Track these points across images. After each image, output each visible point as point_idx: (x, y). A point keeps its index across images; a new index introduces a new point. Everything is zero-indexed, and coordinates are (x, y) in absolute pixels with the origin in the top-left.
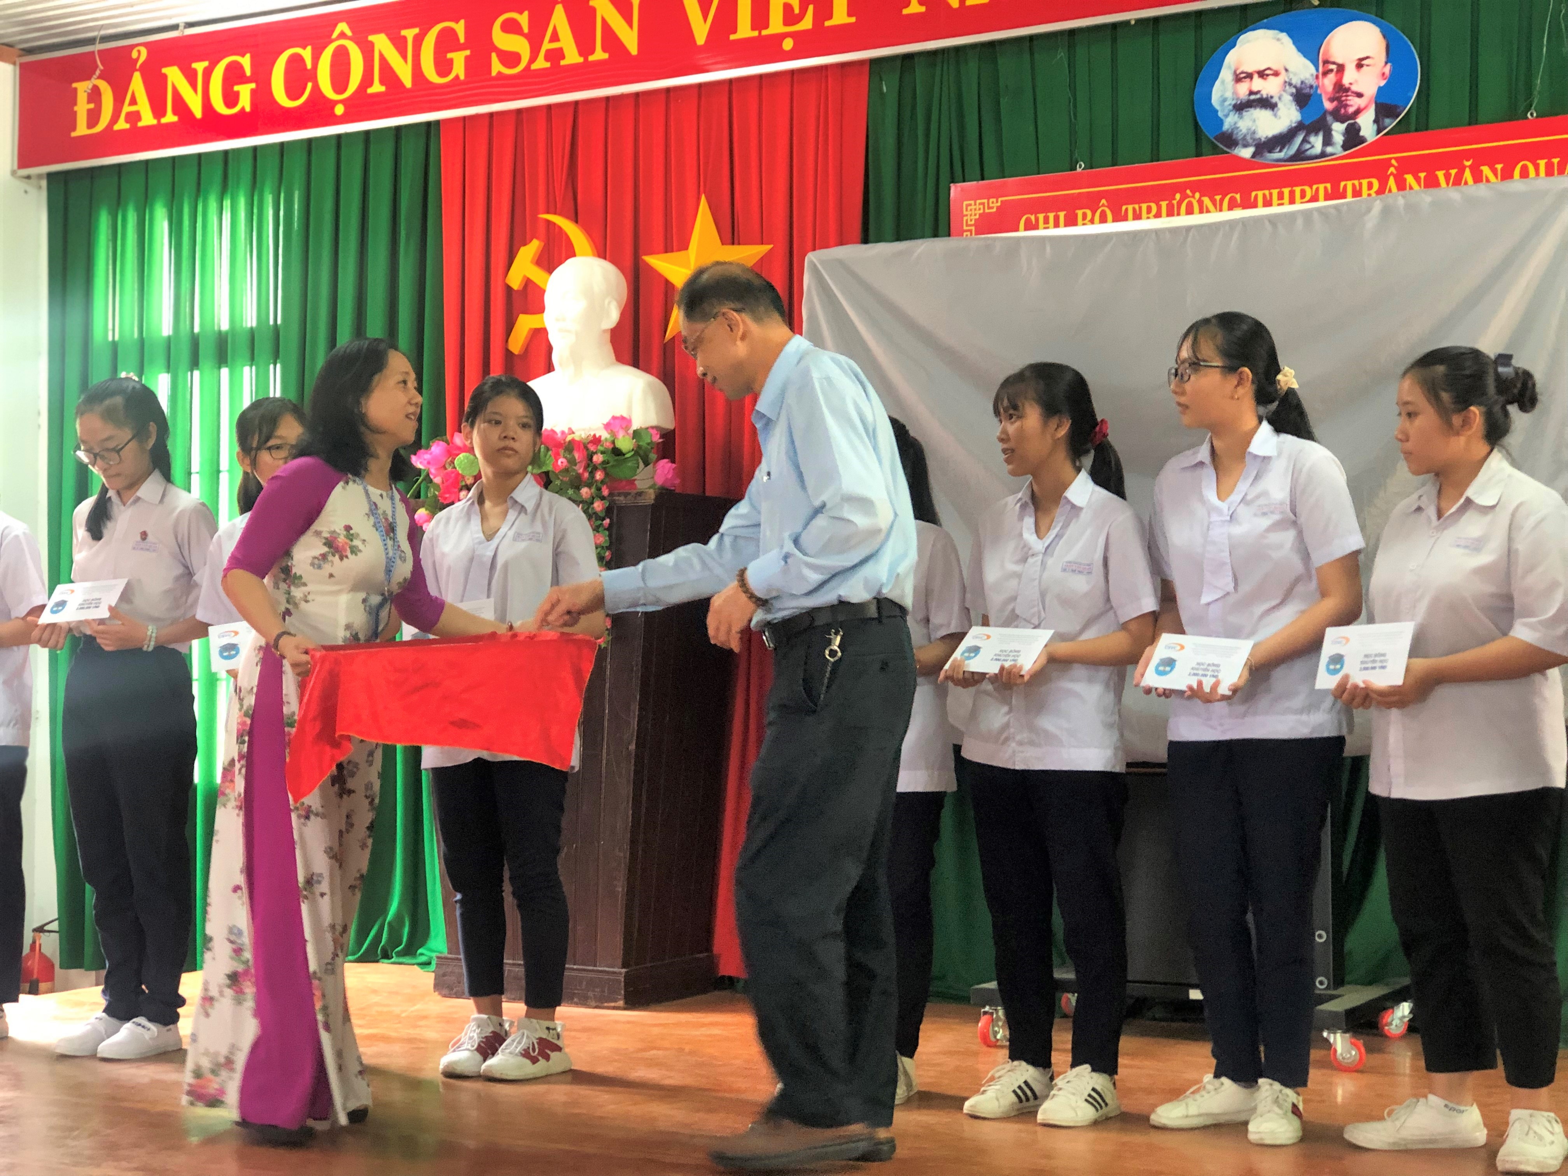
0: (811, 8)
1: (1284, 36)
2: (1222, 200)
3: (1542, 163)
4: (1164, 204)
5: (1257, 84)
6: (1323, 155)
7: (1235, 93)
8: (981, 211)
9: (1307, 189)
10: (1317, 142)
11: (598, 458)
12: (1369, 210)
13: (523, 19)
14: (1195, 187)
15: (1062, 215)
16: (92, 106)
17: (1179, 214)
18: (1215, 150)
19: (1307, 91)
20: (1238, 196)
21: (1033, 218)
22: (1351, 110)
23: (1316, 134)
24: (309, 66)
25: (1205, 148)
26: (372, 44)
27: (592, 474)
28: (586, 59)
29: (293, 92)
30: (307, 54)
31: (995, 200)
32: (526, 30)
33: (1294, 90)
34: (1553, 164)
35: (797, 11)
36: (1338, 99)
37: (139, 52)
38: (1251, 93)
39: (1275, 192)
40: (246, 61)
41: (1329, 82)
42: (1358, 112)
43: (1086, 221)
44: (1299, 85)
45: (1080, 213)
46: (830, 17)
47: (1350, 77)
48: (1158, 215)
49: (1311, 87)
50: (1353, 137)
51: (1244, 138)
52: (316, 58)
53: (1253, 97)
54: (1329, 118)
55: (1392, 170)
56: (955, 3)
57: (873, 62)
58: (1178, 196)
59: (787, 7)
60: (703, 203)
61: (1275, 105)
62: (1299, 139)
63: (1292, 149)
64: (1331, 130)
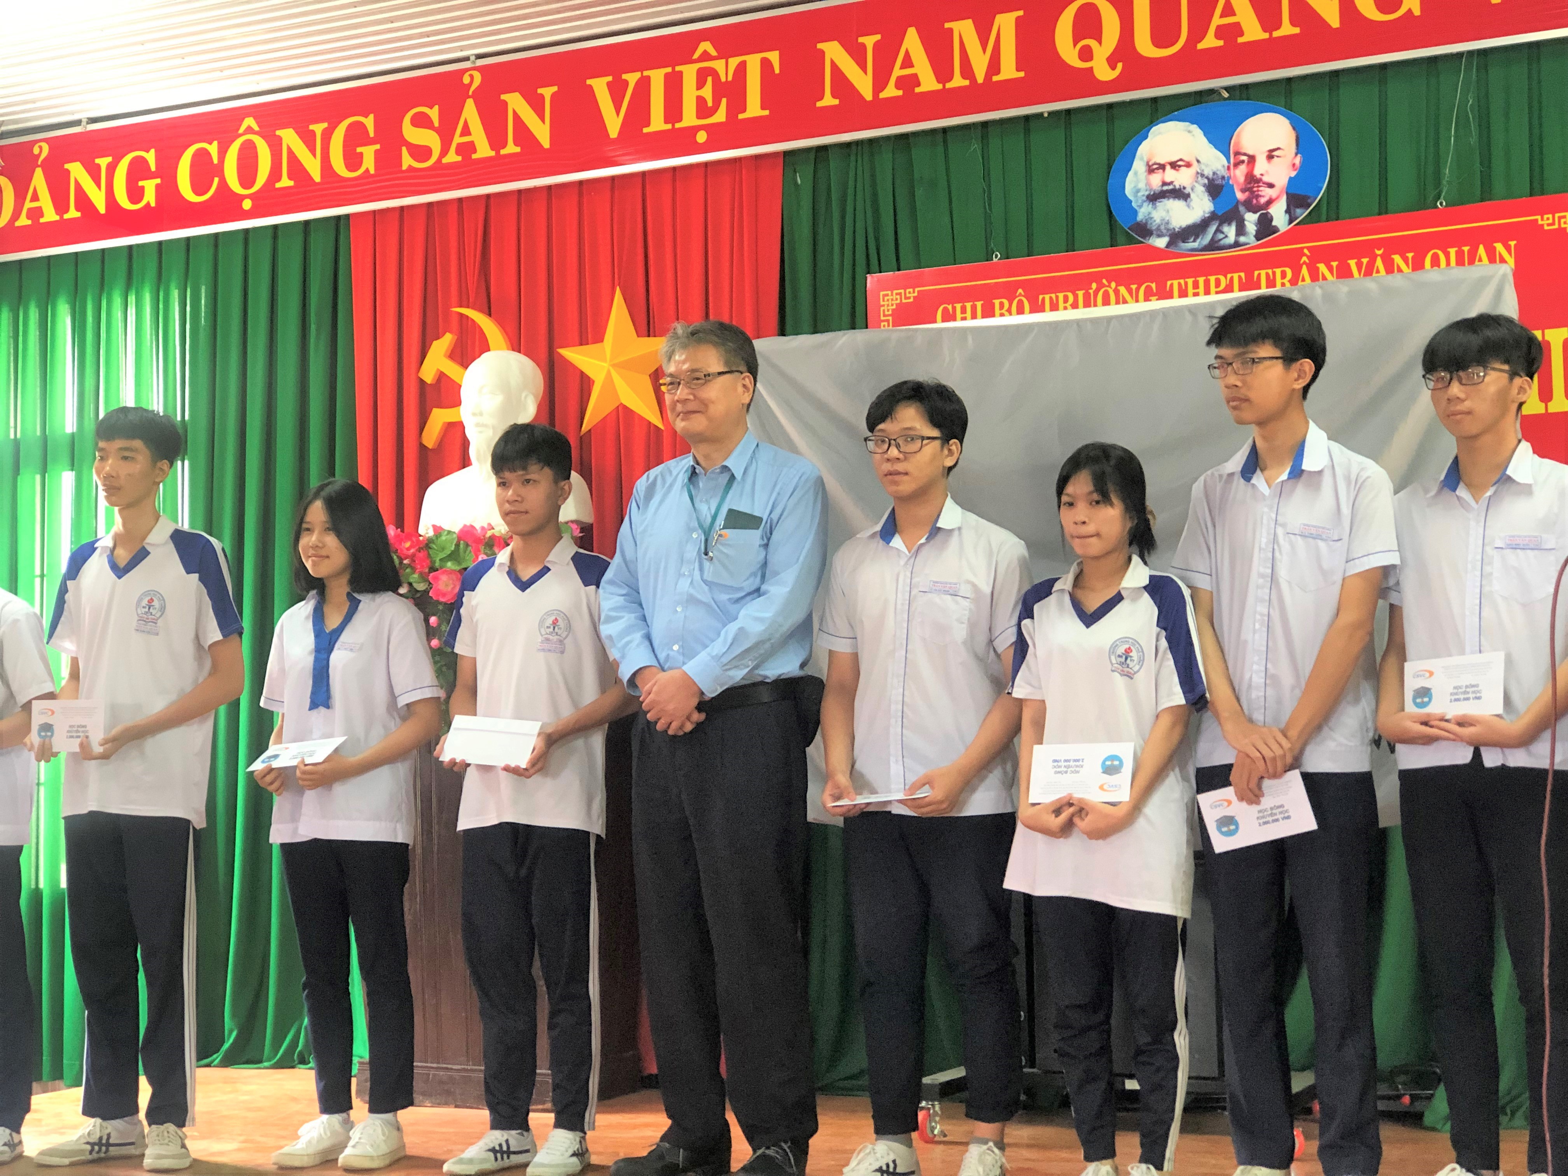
0: (724, 101)
1: (1195, 128)
2: (1138, 290)
3: (1453, 251)
4: (1080, 294)
5: (1170, 175)
6: (1237, 244)
7: (1148, 184)
8: (898, 301)
9: (1222, 278)
10: (1230, 231)
13: (434, 113)
14: (1112, 276)
15: (979, 304)
17: (1095, 305)
18: (1131, 240)
19: (1219, 182)
20: (1153, 286)
21: (950, 307)
22: (1263, 200)
23: (1230, 224)
24: (215, 161)
25: (1121, 238)
26: (280, 139)
29: (199, 187)
30: (213, 149)
31: (911, 290)
32: (436, 124)
33: (1206, 181)
34: (1463, 251)
35: (710, 104)
36: (1250, 190)
37: (41, 147)
38: (1164, 184)
39: (1190, 281)
40: (151, 157)
41: (1240, 173)
42: (1270, 202)
43: (1003, 311)
44: (1211, 176)
45: (997, 302)
46: (744, 110)
47: (1261, 168)
48: (1075, 306)
49: (1223, 178)
50: (1266, 227)
51: (1158, 229)
52: (222, 153)
53: (1165, 188)
54: (1242, 209)
55: (1304, 259)
56: (868, 96)
57: (787, 154)
58: (1094, 286)
59: (701, 100)
60: (619, 295)
61: (1188, 196)
62: (1212, 229)
63: (1206, 239)
64: (1243, 220)
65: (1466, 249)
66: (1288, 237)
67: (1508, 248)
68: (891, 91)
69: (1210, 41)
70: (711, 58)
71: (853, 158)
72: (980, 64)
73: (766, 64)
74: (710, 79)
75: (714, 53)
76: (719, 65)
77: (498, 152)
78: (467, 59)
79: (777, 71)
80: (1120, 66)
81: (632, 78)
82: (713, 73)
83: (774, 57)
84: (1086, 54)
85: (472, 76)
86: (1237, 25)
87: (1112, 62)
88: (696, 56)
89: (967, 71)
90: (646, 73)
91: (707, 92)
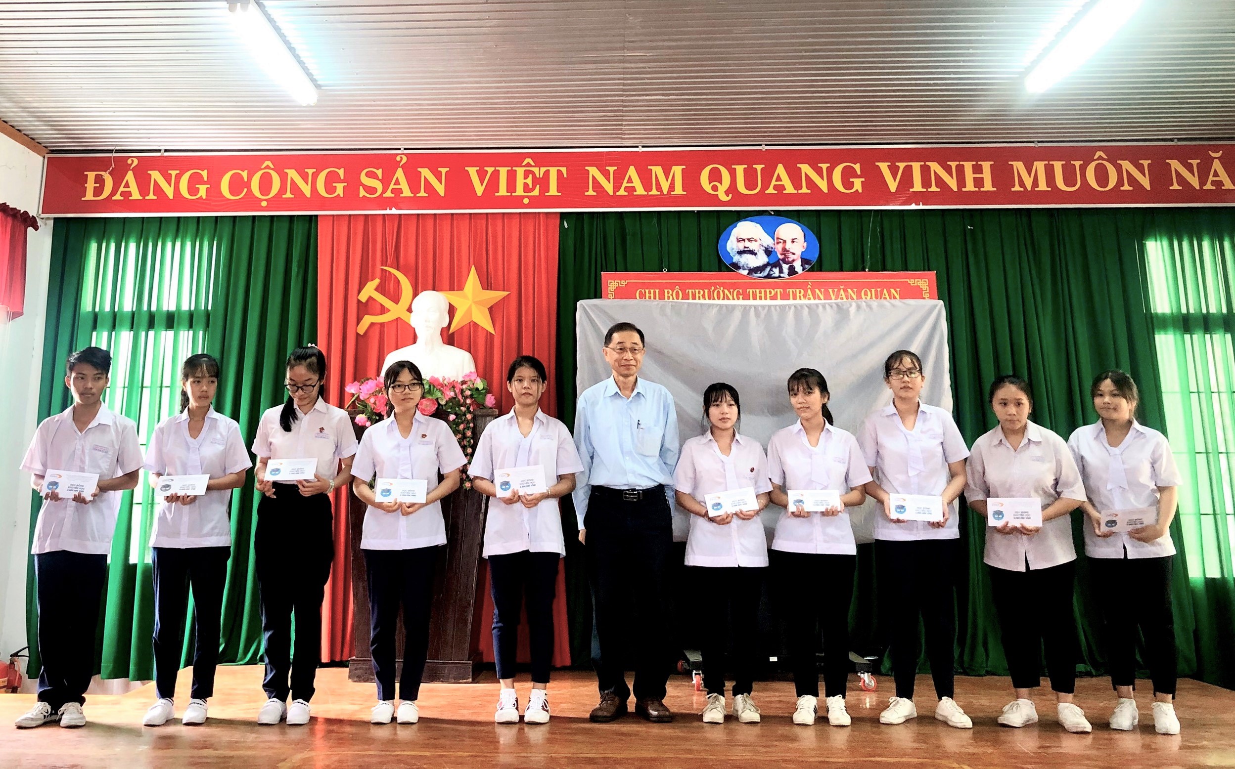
0: (538, 186)
1: (758, 225)
2: (734, 293)
3: (873, 290)
4: (706, 291)
5: (747, 244)
6: (779, 277)
7: (737, 246)
8: (617, 287)
9: (772, 290)
10: (776, 272)
11: (468, 393)
12: (851, 305)
13: (379, 172)
14: (721, 284)
15: (657, 291)
16: (98, 185)
17: (713, 298)
19: (770, 250)
20: (741, 291)
21: (643, 291)
22: (790, 260)
23: (776, 267)
24: (246, 180)
25: (723, 268)
26: (287, 174)
27: (465, 401)
29: (232, 192)
30: (245, 174)
31: (623, 281)
32: (380, 177)
33: (764, 248)
34: (878, 291)
35: (531, 186)
36: (784, 254)
37: (133, 161)
38: (745, 247)
39: (758, 291)
40: (205, 174)
41: (780, 247)
42: (793, 261)
43: (669, 295)
44: (766, 247)
45: (666, 291)
46: (548, 191)
47: (789, 246)
48: (704, 297)
49: (772, 248)
50: (792, 271)
51: (743, 266)
52: (250, 177)
53: (745, 249)
54: (781, 262)
55: (809, 286)
56: (611, 193)
57: (562, 213)
58: (713, 288)
59: (526, 185)
60: (473, 269)
61: (756, 254)
62: (768, 269)
63: (765, 273)
64: (782, 267)
65: (879, 289)
67: (896, 292)
68: (622, 192)
69: (771, 191)
70: (532, 166)
71: (595, 220)
72: (665, 187)
73: (559, 173)
74: (531, 176)
75: (533, 164)
76: (536, 170)
77: (415, 195)
78: (400, 149)
79: (565, 176)
80: (730, 196)
81: (490, 170)
82: (533, 173)
83: (564, 170)
84: (715, 188)
85: (401, 158)
86: (783, 186)
87: (727, 193)
88: (524, 164)
89: (659, 188)
90: (497, 168)
91: (529, 181)
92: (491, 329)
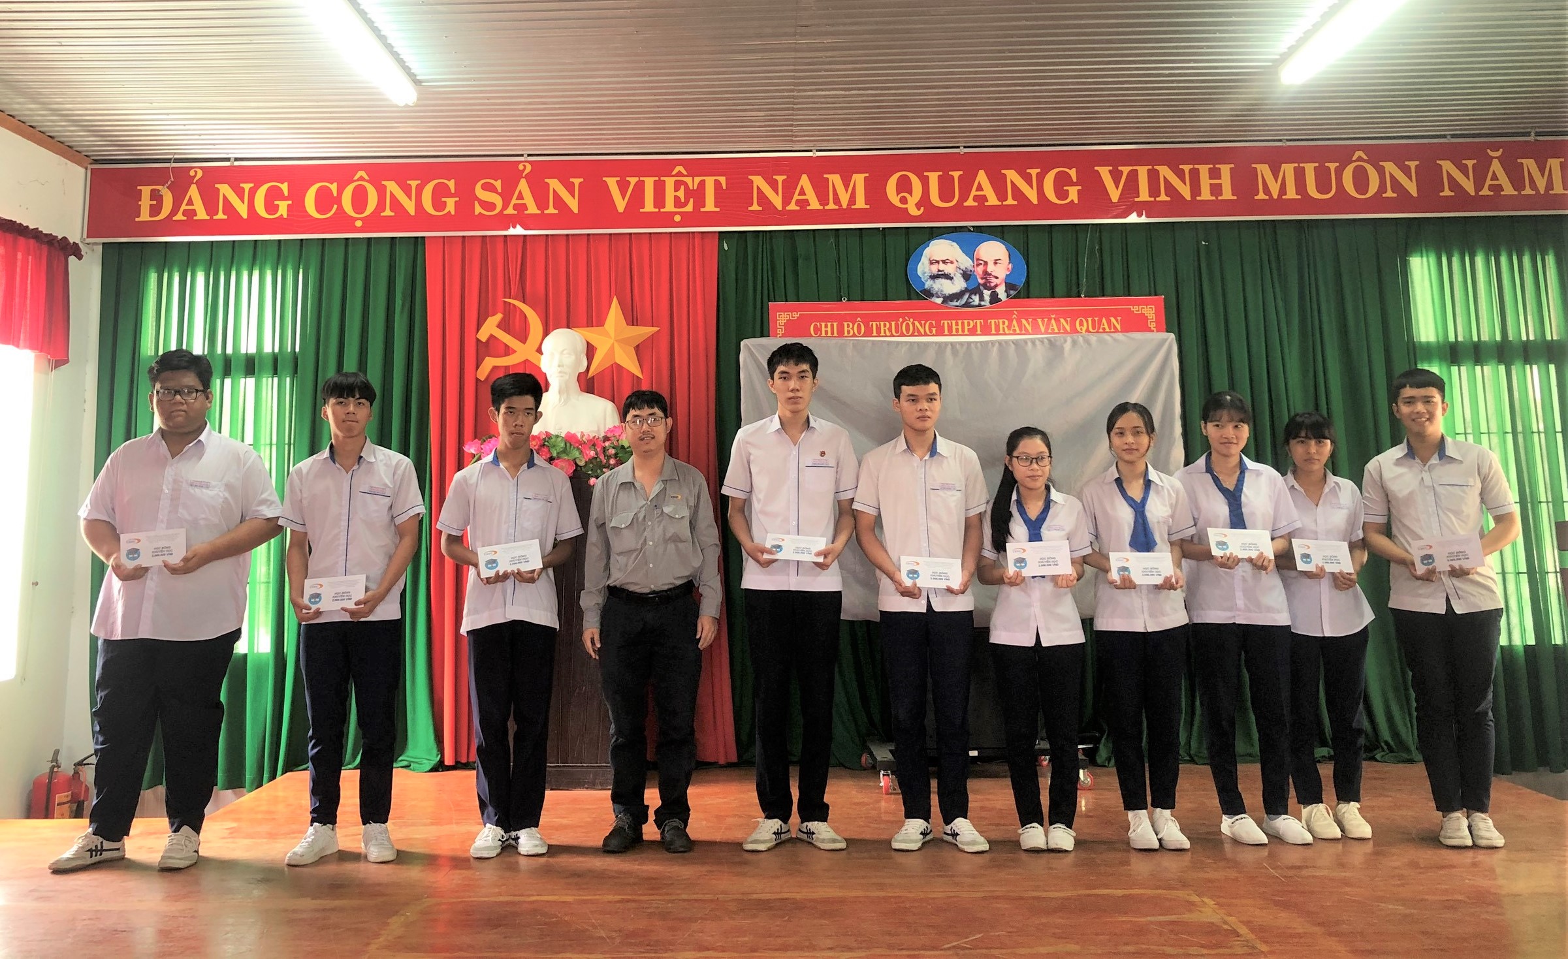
0: (692, 200)
1: (955, 244)
2: (925, 324)
3: (1090, 319)
4: (893, 323)
5: (942, 266)
6: (980, 305)
7: (930, 270)
8: (788, 319)
9: (971, 322)
10: (976, 299)
12: (1065, 341)
13: (498, 184)
14: (910, 316)
15: (835, 324)
16: (155, 202)
19: (969, 273)
20: (934, 322)
21: (818, 324)
22: (992, 285)
23: (975, 295)
24: (335, 194)
26: (385, 187)
27: (608, 461)
28: (542, 212)
29: (319, 209)
30: (334, 187)
31: (795, 313)
32: (500, 190)
33: (962, 272)
34: (1096, 322)
35: (683, 200)
36: (986, 278)
37: (196, 172)
38: (939, 271)
39: (954, 322)
40: (285, 187)
41: (980, 270)
42: (996, 286)
43: (849, 329)
44: (964, 270)
45: (846, 324)
46: (704, 207)
47: (991, 268)
49: (971, 271)
50: (995, 299)
51: (937, 293)
52: (340, 191)
53: (940, 273)
54: (981, 288)
55: (1014, 316)
56: (780, 207)
57: (720, 233)
58: (901, 320)
59: (677, 198)
60: (615, 301)
61: (952, 278)
62: (966, 296)
63: (963, 301)
64: (983, 293)
65: (1096, 319)
66: (1006, 304)
67: (1117, 322)
68: (793, 206)
69: (970, 202)
70: (683, 176)
71: (760, 239)
72: (844, 199)
73: (717, 184)
74: (682, 187)
75: (685, 173)
76: (689, 180)
78: (522, 155)
79: (724, 187)
80: (922, 209)
81: (633, 180)
82: (685, 184)
83: (723, 180)
85: (524, 166)
86: (985, 196)
87: (918, 206)
88: (674, 173)
89: (837, 200)
90: (642, 179)
91: (681, 194)
92: (637, 372)
